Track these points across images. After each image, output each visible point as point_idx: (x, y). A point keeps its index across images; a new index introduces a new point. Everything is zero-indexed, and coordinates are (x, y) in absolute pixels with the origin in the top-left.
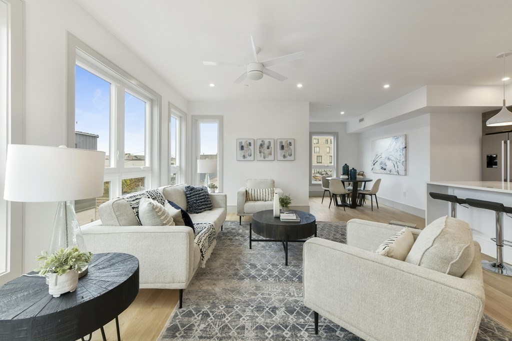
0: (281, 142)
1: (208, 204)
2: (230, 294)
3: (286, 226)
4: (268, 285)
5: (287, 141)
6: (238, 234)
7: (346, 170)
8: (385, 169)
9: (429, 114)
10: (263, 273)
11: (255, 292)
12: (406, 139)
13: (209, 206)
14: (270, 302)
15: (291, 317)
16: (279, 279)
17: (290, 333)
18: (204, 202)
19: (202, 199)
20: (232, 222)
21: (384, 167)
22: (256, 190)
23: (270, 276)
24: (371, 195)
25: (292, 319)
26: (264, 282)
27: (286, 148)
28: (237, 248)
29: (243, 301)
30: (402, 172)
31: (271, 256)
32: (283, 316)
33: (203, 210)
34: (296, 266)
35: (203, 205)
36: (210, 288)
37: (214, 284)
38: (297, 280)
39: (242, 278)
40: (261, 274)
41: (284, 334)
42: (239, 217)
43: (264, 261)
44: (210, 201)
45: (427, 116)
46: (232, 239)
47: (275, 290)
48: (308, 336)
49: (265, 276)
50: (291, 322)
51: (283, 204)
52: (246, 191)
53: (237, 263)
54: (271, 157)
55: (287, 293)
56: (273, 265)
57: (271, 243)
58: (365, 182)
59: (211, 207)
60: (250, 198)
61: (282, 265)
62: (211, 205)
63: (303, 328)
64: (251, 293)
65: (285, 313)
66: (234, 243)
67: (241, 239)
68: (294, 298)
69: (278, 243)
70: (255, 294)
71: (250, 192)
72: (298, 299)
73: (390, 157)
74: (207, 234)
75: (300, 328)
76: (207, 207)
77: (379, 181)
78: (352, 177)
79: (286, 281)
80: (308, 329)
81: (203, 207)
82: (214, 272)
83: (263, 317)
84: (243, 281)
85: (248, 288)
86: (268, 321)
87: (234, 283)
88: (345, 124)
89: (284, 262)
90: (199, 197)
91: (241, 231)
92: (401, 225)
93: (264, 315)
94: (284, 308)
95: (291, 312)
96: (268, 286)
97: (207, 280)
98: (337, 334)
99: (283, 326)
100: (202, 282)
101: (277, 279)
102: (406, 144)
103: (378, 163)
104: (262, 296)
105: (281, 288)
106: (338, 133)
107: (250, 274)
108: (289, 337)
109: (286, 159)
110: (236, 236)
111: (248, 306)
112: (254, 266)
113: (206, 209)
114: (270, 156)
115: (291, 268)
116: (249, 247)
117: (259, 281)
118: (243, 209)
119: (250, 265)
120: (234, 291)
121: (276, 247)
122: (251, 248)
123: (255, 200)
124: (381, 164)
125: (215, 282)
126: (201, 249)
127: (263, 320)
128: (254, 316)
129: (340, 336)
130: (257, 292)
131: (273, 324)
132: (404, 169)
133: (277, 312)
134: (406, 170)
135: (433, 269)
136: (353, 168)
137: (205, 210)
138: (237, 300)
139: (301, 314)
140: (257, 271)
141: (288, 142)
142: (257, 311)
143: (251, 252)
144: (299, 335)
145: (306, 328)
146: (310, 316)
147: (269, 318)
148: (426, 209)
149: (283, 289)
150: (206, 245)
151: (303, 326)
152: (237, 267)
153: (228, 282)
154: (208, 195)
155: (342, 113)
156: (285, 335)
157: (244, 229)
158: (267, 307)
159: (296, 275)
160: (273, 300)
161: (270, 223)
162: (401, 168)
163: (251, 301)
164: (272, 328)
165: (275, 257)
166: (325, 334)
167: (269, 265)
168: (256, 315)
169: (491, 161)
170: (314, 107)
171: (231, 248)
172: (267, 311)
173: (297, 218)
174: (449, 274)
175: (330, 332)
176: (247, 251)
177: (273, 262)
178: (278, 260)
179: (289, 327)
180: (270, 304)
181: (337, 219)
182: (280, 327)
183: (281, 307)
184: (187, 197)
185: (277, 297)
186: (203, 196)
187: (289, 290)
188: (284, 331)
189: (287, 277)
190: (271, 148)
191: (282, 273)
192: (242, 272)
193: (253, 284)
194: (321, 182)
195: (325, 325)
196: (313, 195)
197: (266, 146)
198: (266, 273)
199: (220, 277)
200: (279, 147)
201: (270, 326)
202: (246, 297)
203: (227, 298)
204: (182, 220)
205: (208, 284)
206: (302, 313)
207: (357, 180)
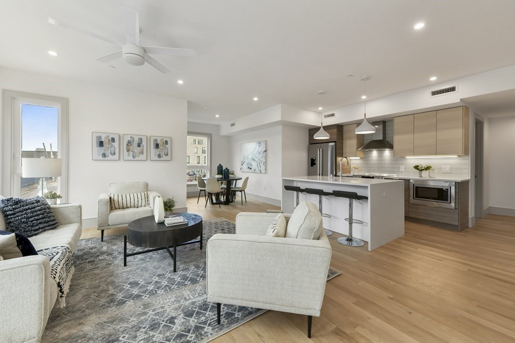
0: (156, 140)
1: (50, 221)
2: (109, 326)
3: (174, 230)
4: (158, 298)
5: (163, 139)
6: (102, 253)
7: (220, 170)
8: (251, 169)
9: (281, 126)
10: (148, 288)
11: (144, 311)
12: (266, 144)
13: (51, 223)
14: (165, 315)
15: (191, 319)
16: (170, 288)
17: (194, 335)
18: (42, 218)
19: (38, 215)
20: (88, 240)
21: (250, 167)
22: (124, 196)
23: (158, 288)
24: (241, 191)
25: (193, 321)
26: (152, 296)
27: (161, 147)
28: (105, 270)
29: (130, 326)
30: (263, 171)
31: (154, 267)
32: (183, 322)
33: (41, 230)
34: (185, 269)
35: (40, 223)
36: (74, 331)
37: (80, 324)
38: (190, 282)
39: (122, 303)
40: (147, 290)
41: (188, 338)
42: (100, 231)
43: (147, 275)
44: (53, 216)
45: (280, 128)
46: (94, 261)
47: (168, 300)
48: (212, 329)
49: (152, 290)
50: (193, 325)
51: (166, 207)
52: (110, 198)
53: (110, 287)
54: (143, 157)
55: (182, 299)
56: (159, 276)
57: (150, 254)
58: (236, 180)
59: (55, 224)
60: (117, 205)
61: (170, 273)
62: (55, 222)
63: (206, 324)
64: (139, 314)
65: (184, 319)
66: (99, 265)
67: (108, 258)
68: (190, 301)
69: (160, 251)
70: (145, 314)
71: (116, 198)
72: (194, 300)
73: (255, 158)
74: (63, 261)
75: (203, 326)
76: (48, 226)
77: (247, 178)
78: (226, 176)
79: (178, 287)
80: (211, 323)
81: (41, 226)
82: (74, 309)
83: (160, 333)
84: (124, 304)
85: (133, 310)
86: (168, 334)
87: (113, 311)
88: (218, 127)
89: (172, 268)
90: (32, 212)
91: (105, 248)
92: (274, 212)
93: (161, 331)
94: (182, 315)
95: (191, 315)
96: (159, 300)
97: (66, 324)
98: (236, 316)
99: (185, 332)
100: (57, 329)
101: (168, 288)
102: (266, 148)
103: (246, 163)
104: (154, 313)
105: (174, 296)
106: (211, 134)
107: (131, 295)
108: (194, 339)
109: (161, 159)
110: (98, 256)
111: (138, 330)
112: (134, 284)
113: (47, 228)
114: (141, 155)
115: (180, 273)
116: (123, 264)
117: (146, 298)
118: (108, 220)
119: (129, 284)
120: (114, 321)
121: (158, 256)
122: (125, 265)
123: (123, 208)
124: (248, 164)
125: (82, 321)
126: (59, 283)
127: (161, 336)
128: (149, 337)
129: (239, 317)
130: (147, 311)
131: (174, 335)
132: (264, 168)
133: (176, 321)
134: (266, 169)
135: (305, 238)
136: (227, 168)
137: (45, 231)
138: (121, 330)
139: (201, 313)
140: (140, 288)
141: (164, 141)
142: (152, 330)
143: (128, 269)
144: (203, 333)
145: (208, 323)
146: (210, 311)
147: (167, 331)
148: (281, 199)
149: (177, 297)
150: (64, 275)
151: (205, 323)
152: (112, 291)
153: (102, 313)
154: (49, 208)
155: (217, 116)
156: (190, 339)
157: (109, 245)
158: (163, 321)
159: (187, 279)
160: (168, 311)
161: (154, 231)
162: (263, 168)
163: (142, 322)
164: (174, 340)
165: (160, 267)
166: (227, 321)
167: (155, 277)
168: (151, 335)
169: (313, 162)
170: (192, 106)
171: (95, 272)
172: (165, 325)
173: (184, 220)
174: (313, 239)
175: (230, 317)
176: (121, 270)
177: (158, 273)
178: (164, 269)
179: (192, 329)
180: (166, 317)
181: (216, 216)
182: (182, 334)
183: (179, 315)
184: (6, 216)
185: (172, 306)
186: (40, 210)
187: (183, 295)
188: (187, 336)
189: (179, 283)
190: (143, 146)
191: (172, 281)
192: (120, 296)
193: (139, 303)
194: (196, 183)
195: (225, 313)
196: (190, 196)
197: (135, 144)
198: (153, 286)
199: (87, 311)
200: (152, 146)
201: (171, 339)
202: (134, 321)
203: (106, 332)
204: (17, 249)
205: (69, 328)
206: (202, 311)
207: (230, 179)
